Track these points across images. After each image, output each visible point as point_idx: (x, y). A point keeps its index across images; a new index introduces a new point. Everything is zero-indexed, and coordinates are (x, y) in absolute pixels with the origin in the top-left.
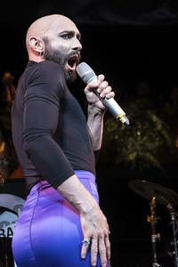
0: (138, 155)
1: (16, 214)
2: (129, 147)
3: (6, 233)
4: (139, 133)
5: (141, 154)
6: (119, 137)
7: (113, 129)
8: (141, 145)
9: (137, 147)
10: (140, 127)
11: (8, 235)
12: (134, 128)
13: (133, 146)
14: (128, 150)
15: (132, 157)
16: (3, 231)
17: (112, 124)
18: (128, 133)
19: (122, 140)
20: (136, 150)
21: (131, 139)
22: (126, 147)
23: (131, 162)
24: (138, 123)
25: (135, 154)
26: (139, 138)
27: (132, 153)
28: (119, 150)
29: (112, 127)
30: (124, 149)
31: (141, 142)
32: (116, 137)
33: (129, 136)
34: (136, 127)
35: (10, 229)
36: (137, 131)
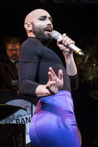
0: (94, 77)
1: (26, 110)
2: (89, 72)
3: (21, 122)
4: (94, 65)
5: (96, 76)
6: (83, 67)
7: (80, 63)
8: (96, 71)
9: (94, 72)
10: (95, 61)
11: (22, 122)
12: (92, 62)
13: (91, 72)
14: (88, 74)
15: (91, 78)
16: (19, 120)
17: (79, 60)
18: (88, 65)
19: (85, 69)
20: (93, 74)
21: (90, 68)
22: (87, 72)
23: (90, 81)
24: (94, 59)
25: (92, 76)
26: (94, 67)
27: (91, 76)
28: (83, 74)
29: (79, 61)
30: (86, 74)
31: (95, 70)
32: (82, 67)
33: (89, 66)
34: (93, 61)
35: (23, 119)
36: (93, 63)
